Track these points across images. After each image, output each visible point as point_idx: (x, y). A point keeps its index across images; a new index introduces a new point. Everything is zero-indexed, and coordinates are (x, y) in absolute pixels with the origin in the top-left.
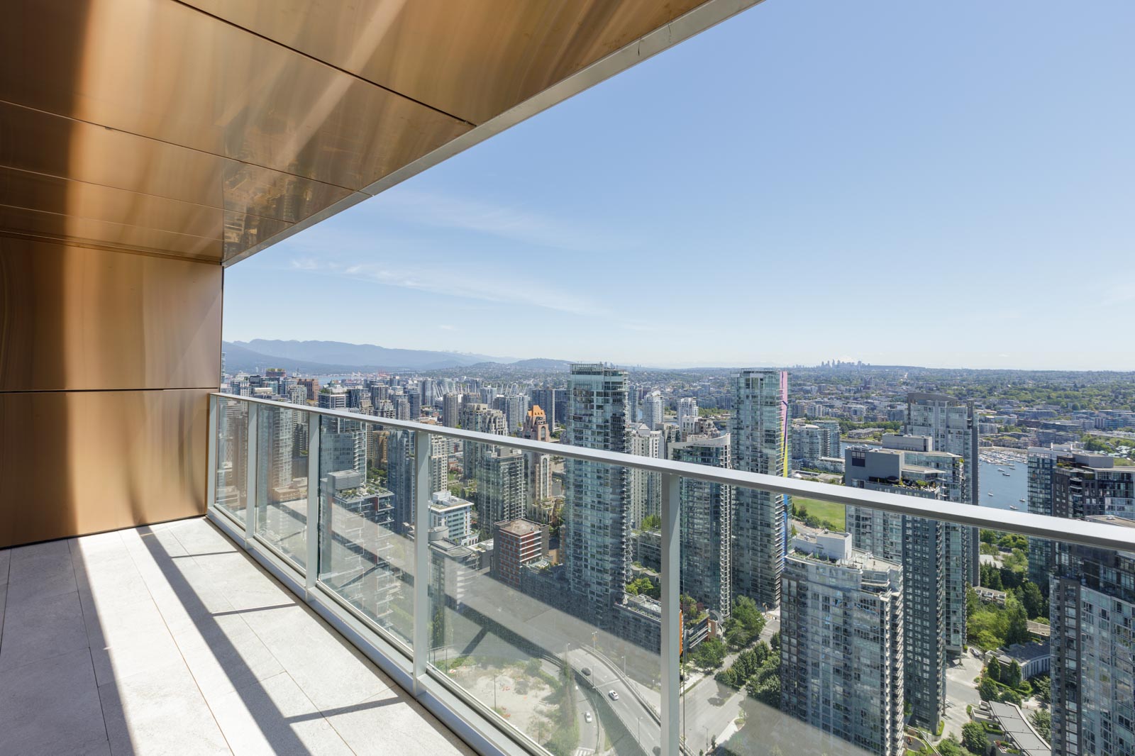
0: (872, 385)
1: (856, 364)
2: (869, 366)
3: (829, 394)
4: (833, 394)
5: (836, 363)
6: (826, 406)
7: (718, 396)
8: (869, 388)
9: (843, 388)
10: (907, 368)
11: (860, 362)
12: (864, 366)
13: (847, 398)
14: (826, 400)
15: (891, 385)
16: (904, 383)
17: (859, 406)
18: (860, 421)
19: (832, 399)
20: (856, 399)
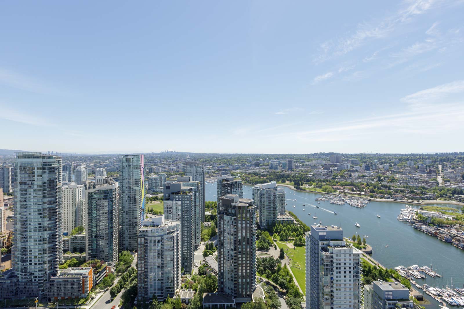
0: (178, 160)
1: (173, 152)
2: (178, 152)
3: (164, 163)
4: (165, 163)
5: (167, 151)
6: (163, 168)
8: (177, 161)
9: (169, 161)
10: (189, 153)
11: (175, 151)
12: (176, 153)
13: (170, 164)
14: (163, 165)
15: (184, 159)
16: (188, 158)
17: (174, 167)
18: (174, 172)
19: (165, 165)
20: (173, 165)
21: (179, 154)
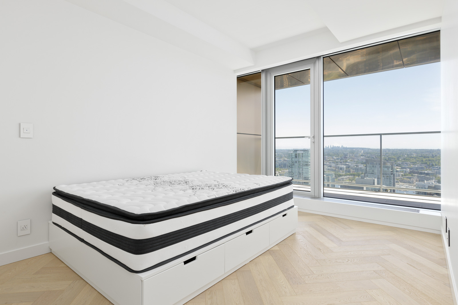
0: (348, 156)
1: (341, 147)
2: (346, 148)
3: (329, 161)
4: (331, 161)
5: (332, 147)
6: (328, 166)
7: (280, 162)
8: (347, 158)
9: (335, 158)
10: (363, 149)
11: (342, 146)
12: (344, 148)
13: (337, 162)
14: (328, 163)
15: (356, 156)
16: (362, 155)
17: (343, 166)
18: (343, 172)
19: (331, 163)
20: (341, 163)
21: (348, 149)
